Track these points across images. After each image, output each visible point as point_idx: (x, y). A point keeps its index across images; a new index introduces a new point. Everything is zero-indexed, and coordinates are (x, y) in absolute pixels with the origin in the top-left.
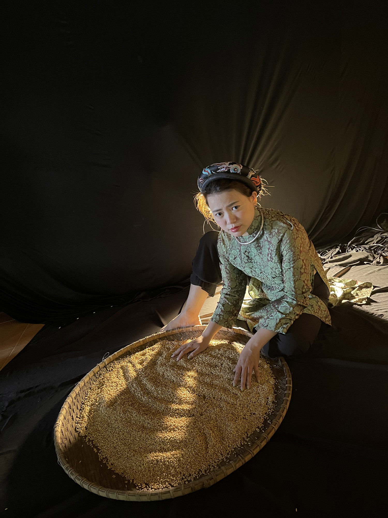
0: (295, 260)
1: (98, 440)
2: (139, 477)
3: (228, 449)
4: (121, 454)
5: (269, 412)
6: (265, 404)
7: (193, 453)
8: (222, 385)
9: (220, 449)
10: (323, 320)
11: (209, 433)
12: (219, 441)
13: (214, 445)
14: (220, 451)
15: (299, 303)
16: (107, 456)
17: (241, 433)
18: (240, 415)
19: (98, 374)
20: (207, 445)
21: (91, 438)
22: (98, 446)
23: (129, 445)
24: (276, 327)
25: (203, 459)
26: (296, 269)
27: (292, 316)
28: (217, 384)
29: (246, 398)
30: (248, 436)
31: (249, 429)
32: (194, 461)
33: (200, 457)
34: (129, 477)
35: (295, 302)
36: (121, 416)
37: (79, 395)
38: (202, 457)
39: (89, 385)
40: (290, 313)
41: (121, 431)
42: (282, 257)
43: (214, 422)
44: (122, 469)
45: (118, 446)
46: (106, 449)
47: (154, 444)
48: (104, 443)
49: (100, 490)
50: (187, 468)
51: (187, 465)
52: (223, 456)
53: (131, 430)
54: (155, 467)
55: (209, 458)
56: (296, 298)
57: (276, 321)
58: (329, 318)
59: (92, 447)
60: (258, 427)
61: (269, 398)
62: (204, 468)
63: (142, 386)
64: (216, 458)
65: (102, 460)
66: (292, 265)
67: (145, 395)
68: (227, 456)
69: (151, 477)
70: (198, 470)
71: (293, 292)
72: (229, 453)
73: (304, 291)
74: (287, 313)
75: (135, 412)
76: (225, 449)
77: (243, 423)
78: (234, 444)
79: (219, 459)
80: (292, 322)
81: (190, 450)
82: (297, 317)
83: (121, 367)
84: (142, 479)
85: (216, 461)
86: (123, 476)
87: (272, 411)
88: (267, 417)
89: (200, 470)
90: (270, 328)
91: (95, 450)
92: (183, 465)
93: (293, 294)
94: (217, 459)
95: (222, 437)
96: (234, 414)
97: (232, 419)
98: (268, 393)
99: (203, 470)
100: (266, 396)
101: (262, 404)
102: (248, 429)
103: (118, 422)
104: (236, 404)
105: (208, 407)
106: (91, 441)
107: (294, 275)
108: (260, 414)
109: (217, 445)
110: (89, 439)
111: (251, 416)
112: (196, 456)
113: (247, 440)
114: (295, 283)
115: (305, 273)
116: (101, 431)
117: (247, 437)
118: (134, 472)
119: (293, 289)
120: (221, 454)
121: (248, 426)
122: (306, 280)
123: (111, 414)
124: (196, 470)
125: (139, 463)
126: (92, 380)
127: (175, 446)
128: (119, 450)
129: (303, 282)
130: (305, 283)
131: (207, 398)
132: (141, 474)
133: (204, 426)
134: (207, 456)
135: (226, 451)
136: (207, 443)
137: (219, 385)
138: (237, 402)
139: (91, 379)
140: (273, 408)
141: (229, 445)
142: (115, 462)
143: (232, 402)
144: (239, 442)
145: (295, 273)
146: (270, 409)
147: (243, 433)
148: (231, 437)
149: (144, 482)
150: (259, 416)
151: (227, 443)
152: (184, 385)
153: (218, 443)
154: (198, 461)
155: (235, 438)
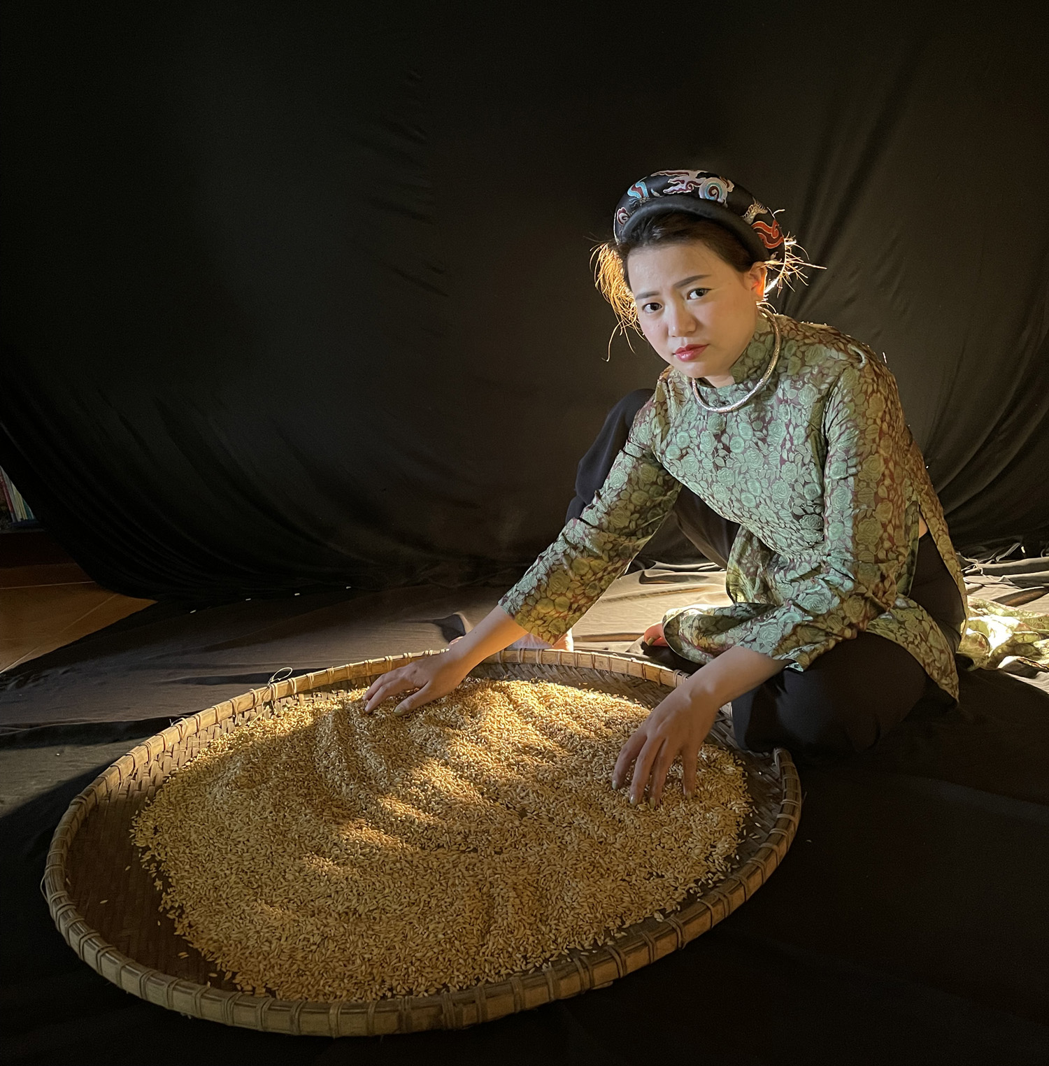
0: (864, 456)
1: (177, 862)
2: (256, 970)
3: (552, 947)
4: (225, 906)
5: (709, 878)
6: (702, 857)
7: (441, 936)
8: (585, 794)
9: (525, 943)
10: (932, 674)
11: (506, 896)
12: (528, 923)
13: (509, 927)
14: (522, 949)
15: (862, 589)
16: (184, 902)
17: (605, 913)
18: (616, 871)
19: (243, 717)
20: (490, 926)
21: (159, 854)
22: (171, 877)
23: (259, 886)
24: (780, 646)
25: (465, 960)
26: (865, 483)
27: (833, 626)
28: (571, 789)
29: (649, 833)
30: (624, 927)
31: (632, 908)
32: (434, 960)
33: (458, 951)
34: (226, 965)
35: (849, 585)
36: (265, 816)
37: (172, 753)
38: (462, 954)
39: (208, 736)
40: (830, 613)
41: (251, 850)
42: (828, 446)
43: (531, 874)
44: (214, 942)
45: (226, 886)
46: (189, 887)
47: (330, 896)
48: (191, 871)
49: (127, 967)
50: (408, 972)
51: (409, 964)
52: (527, 963)
53: (280, 851)
54: (311, 951)
55: (483, 959)
56: (855, 573)
57: (783, 630)
58: (951, 679)
59: (154, 875)
60: (662, 911)
61: (719, 845)
62: (458, 982)
63: (352, 761)
64: (506, 964)
65: (166, 911)
66: (853, 470)
67: (354, 780)
68: (541, 966)
69: (290, 975)
70: (439, 983)
71: (849, 554)
72: (550, 959)
73: (882, 555)
74: (820, 613)
75: (307, 811)
76: (540, 947)
77: (616, 890)
78: (572, 939)
79: (514, 968)
80: (832, 644)
81: (431, 927)
82: (848, 633)
83: (313, 712)
84: (260, 976)
85: (503, 971)
86: (210, 960)
87: (718, 877)
88: (700, 891)
89: (445, 985)
90: (761, 645)
91: (158, 883)
92: (399, 961)
93: (845, 560)
94: (507, 968)
95: (541, 914)
96: (597, 865)
97: (589, 876)
98: (720, 831)
99: (455, 986)
100: (710, 839)
101: (692, 855)
102: (629, 910)
103: (249, 829)
104: (612, 841)
105: (524, 836)
106: (156, 862)
107: (856, 500)
108: (677, 878)
109: (518, 930)
110: (153, 856)
111: (648, 879)
112: (443, 945)
113: (616, 935)
114: (855, 525)
115: (890, 501)
116: (196, 843)
117: (620, 929)
118: (247, 954)
119: (850, 545)
120: (525, 957)
121: (632, 900)
122: (891, 525)
123: (239, 807)
124: (434, 982)
125: (268, 932)
126: (221, 727)
127: (392, 911)
128: (224, 896)
129: (879, 526)
130: (885, 531)
131: (528, 817)
132: (265, 963)
133: (497, 876)
134: (478, 954)
135: (543, 951)
136: (490, 919)
137: (576, 791)
138: (616, 839)
139: (218, 725)
140: (722, 872)
141: (556, 939)
142: (202, 920)
143: (602, 837)
144: (591, 936)
145: (859, 496)
146: (714, 874)
147: (609, 916)
148: (570, 918)
149: (264, 984)
150: (673, 884)
151: (553, 931)
152: (474, 775)
153: (525, 928)
154: (446, 960)
155: (579, 923)
